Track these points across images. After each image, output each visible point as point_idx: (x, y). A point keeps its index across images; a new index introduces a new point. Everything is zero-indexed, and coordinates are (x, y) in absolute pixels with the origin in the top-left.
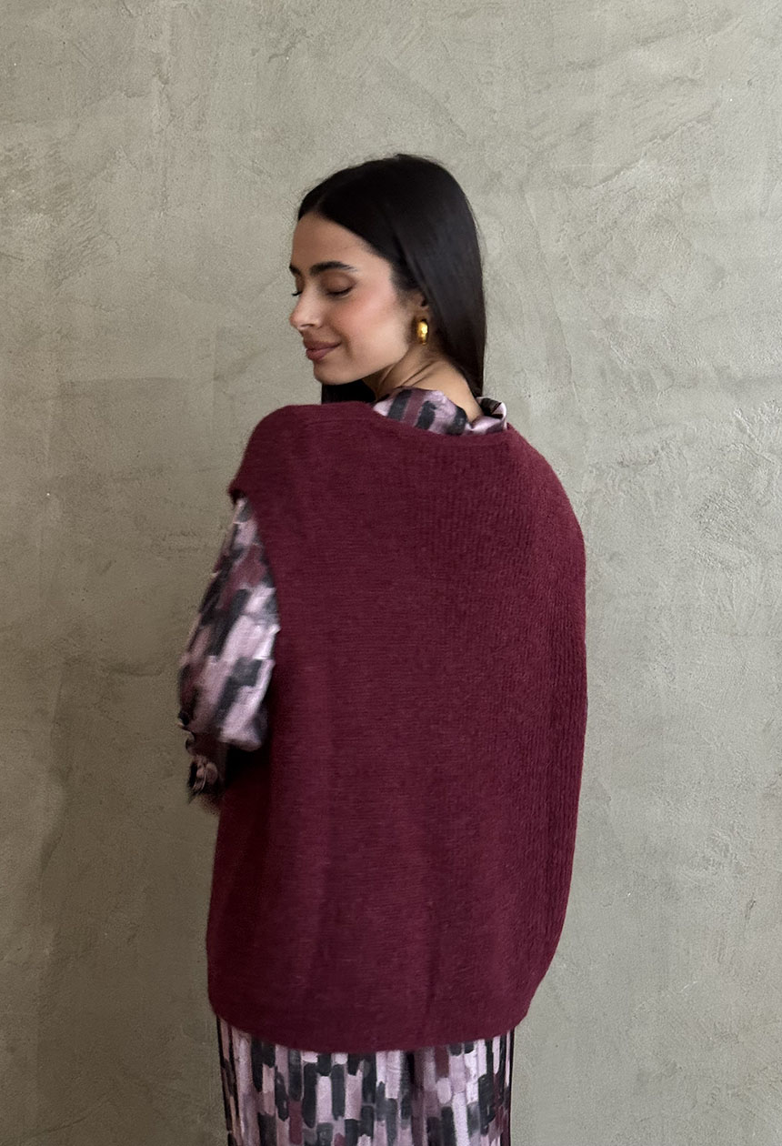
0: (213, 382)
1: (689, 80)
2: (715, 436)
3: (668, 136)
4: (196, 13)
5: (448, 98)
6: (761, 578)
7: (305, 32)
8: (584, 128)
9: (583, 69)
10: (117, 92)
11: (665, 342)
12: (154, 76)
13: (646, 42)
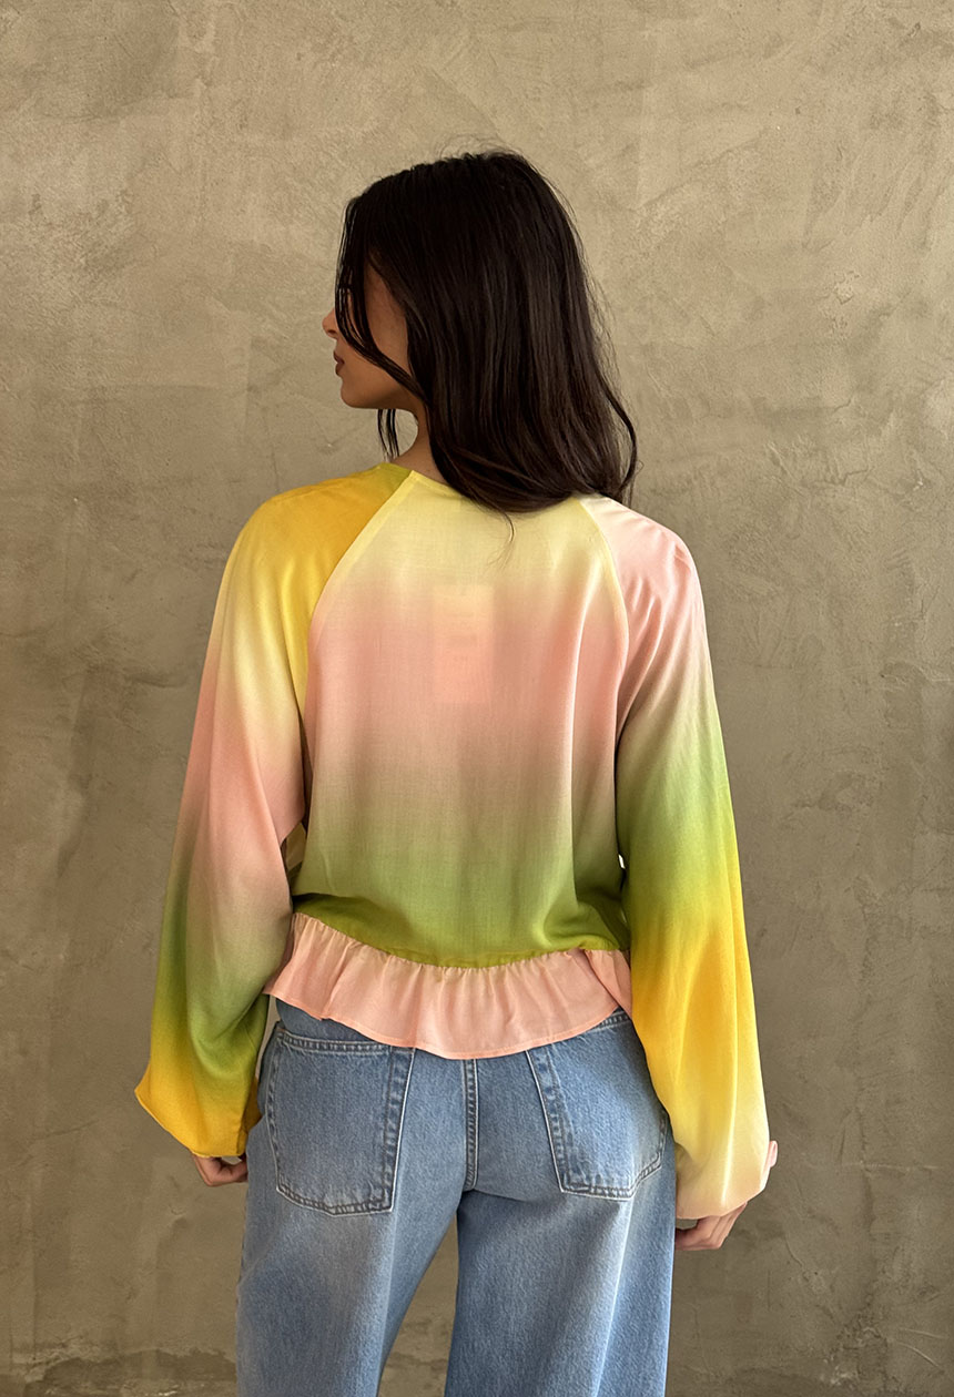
0: (246, 392)
1: (739, 106)
2: (749, 467)
3: (714, 161)
4: (242, 12)
5: (495, 112)
6: (788, 611)
7: (351, 38)
8: (629, 149)
9: (631, 89)
10: (160, 91)
11: (703, 370)
12: (197, 77)
13: (693, 66)
